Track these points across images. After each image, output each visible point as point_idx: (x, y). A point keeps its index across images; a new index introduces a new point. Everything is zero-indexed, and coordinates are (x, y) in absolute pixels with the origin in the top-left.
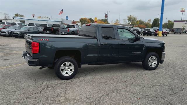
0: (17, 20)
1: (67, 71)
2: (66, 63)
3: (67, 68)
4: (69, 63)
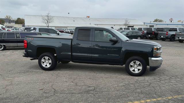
0: (147, 25)
1: (47, 64)
2: (45, 57)
3: (47, 61)
4: (48, 57)
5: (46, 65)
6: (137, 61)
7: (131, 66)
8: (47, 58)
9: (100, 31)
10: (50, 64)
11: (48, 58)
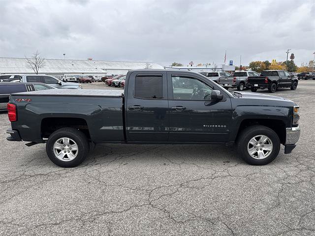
1: (67, 153)
2: (63, 138)
3: (67, 147)
4: (69, 139)
5: (66, 155)
6: (262, 136)
7: (251, 146)
8: (66, 140)
9: (180, 77)
10: (74, 152)
11: (70, 141)
